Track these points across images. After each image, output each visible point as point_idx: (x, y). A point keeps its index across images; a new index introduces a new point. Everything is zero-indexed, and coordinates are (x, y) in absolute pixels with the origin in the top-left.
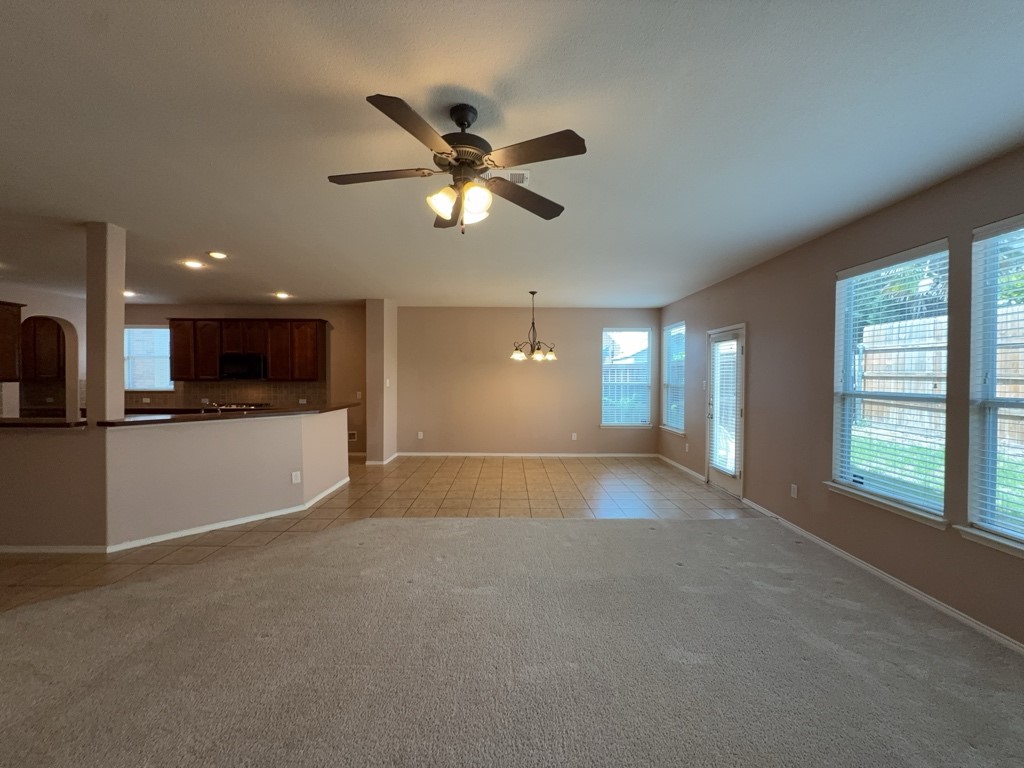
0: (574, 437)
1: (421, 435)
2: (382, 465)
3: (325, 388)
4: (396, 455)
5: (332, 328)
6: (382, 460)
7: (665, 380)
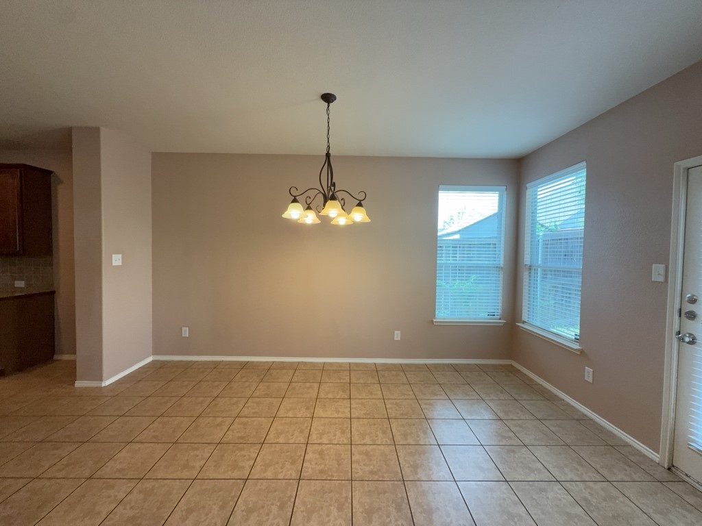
0: (397, 335)
1: (186, 332)
2: (100, 388)
3: (51, 264)
4: (150, 359)
5: (61, 182)
6: (101, 380)
7: (527, 259)
